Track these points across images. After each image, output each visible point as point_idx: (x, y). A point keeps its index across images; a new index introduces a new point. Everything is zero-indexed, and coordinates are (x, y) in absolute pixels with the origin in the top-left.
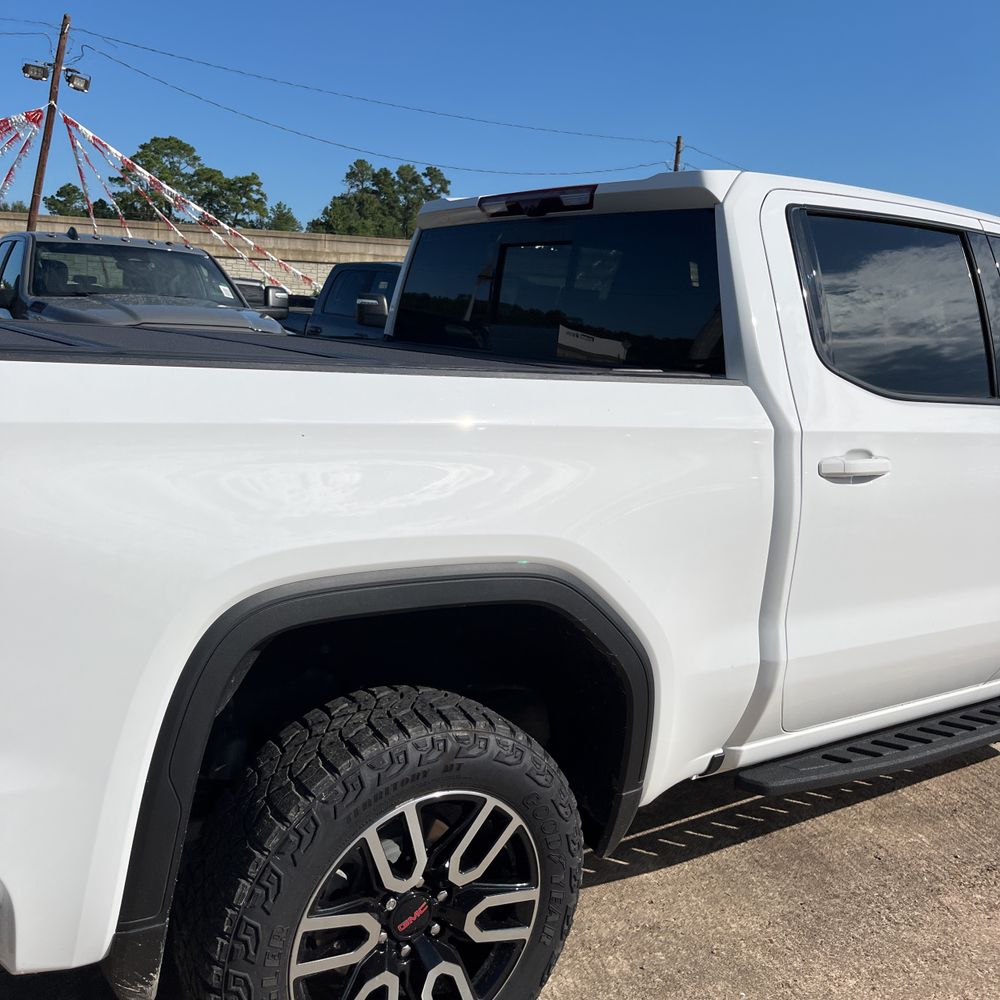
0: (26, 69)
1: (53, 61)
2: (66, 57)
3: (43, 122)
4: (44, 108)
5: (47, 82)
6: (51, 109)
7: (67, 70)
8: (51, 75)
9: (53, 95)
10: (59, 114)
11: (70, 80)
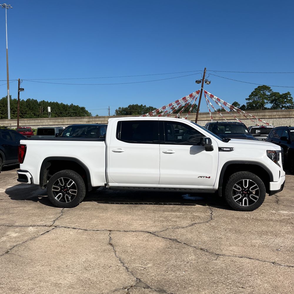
0: (196, 82)
1: (202, 79)
2: (205, 77)
3: (200, 93)
4: (200, 90)
5: (201, 84)
6: (202, 90)
7: (205, 80)
8: (202, 82)
9: (202, 86)
10: (203, 91)
11: (206, 82)
